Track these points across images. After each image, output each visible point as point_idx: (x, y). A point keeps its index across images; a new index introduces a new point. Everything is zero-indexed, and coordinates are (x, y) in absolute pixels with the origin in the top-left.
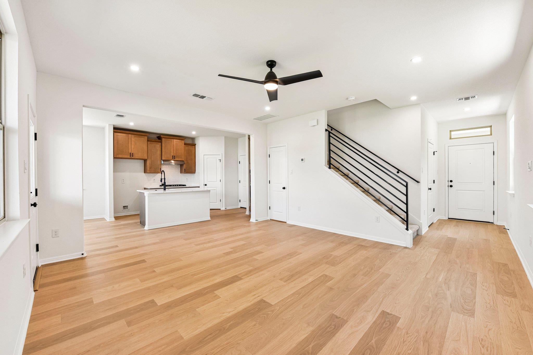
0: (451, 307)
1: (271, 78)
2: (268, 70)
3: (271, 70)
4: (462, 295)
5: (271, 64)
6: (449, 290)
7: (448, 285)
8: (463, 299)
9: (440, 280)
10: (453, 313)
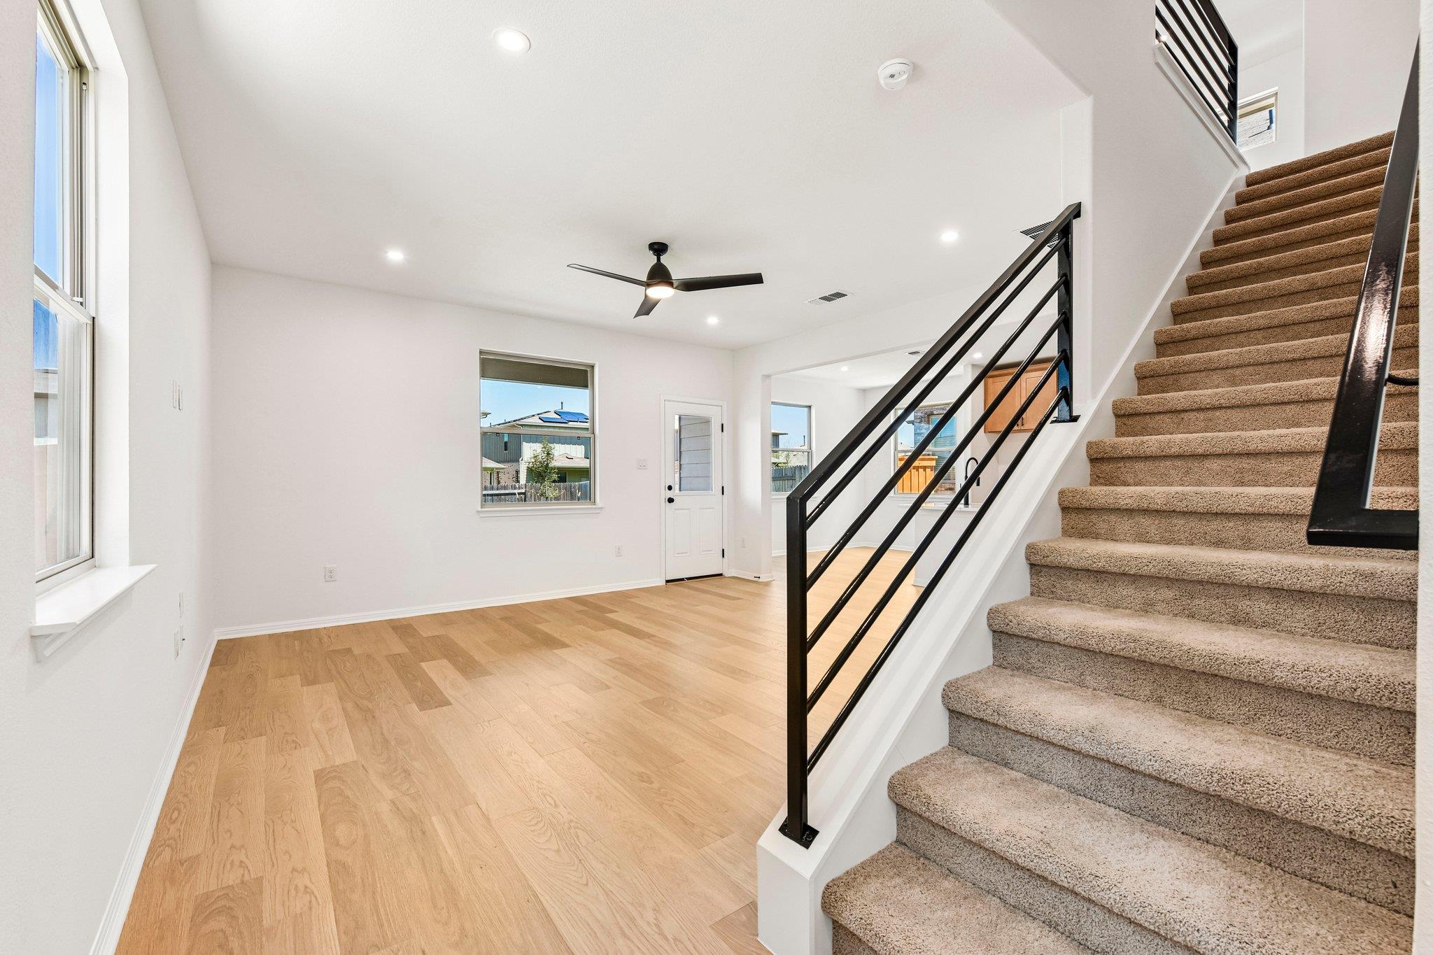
0: (363, 766)
1: (659, 275)
2: (654, 260)
3: (659, 259)
4: (355, 806)
5: (659, 248)
6: (393, 802)
7: (404, 817)
8: (348, 797)
9: (434, 819)
10: (355, 758)
